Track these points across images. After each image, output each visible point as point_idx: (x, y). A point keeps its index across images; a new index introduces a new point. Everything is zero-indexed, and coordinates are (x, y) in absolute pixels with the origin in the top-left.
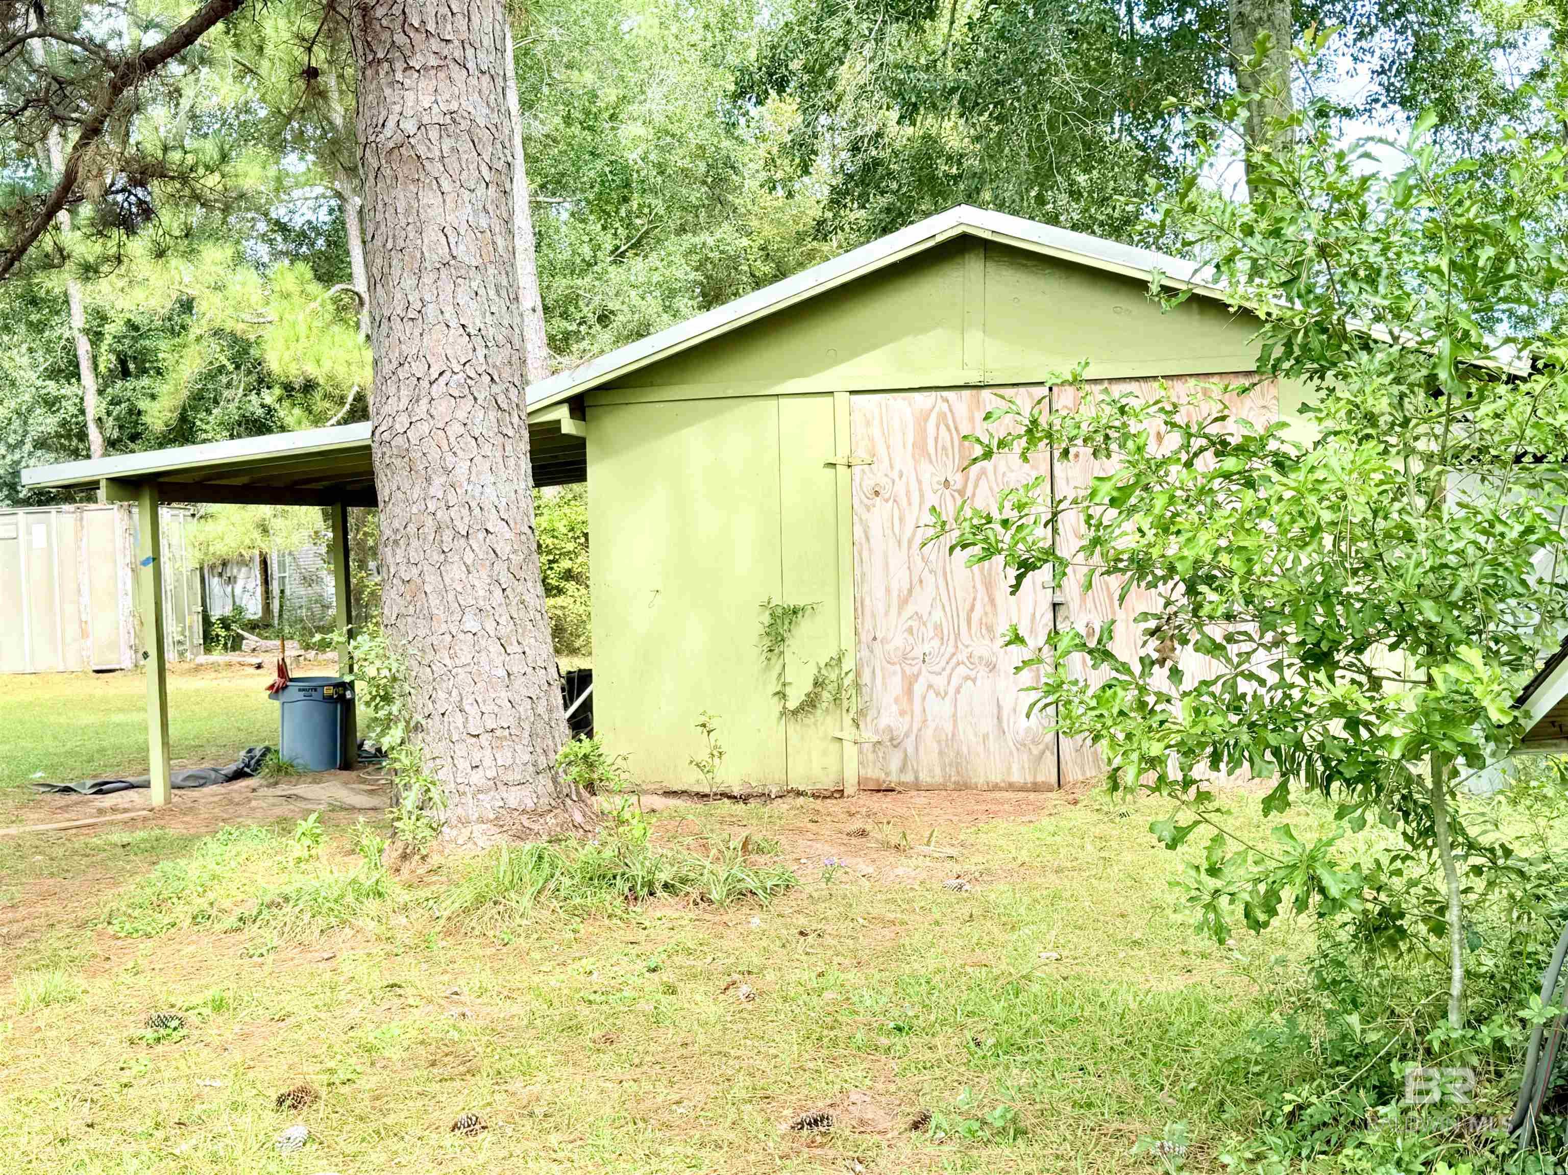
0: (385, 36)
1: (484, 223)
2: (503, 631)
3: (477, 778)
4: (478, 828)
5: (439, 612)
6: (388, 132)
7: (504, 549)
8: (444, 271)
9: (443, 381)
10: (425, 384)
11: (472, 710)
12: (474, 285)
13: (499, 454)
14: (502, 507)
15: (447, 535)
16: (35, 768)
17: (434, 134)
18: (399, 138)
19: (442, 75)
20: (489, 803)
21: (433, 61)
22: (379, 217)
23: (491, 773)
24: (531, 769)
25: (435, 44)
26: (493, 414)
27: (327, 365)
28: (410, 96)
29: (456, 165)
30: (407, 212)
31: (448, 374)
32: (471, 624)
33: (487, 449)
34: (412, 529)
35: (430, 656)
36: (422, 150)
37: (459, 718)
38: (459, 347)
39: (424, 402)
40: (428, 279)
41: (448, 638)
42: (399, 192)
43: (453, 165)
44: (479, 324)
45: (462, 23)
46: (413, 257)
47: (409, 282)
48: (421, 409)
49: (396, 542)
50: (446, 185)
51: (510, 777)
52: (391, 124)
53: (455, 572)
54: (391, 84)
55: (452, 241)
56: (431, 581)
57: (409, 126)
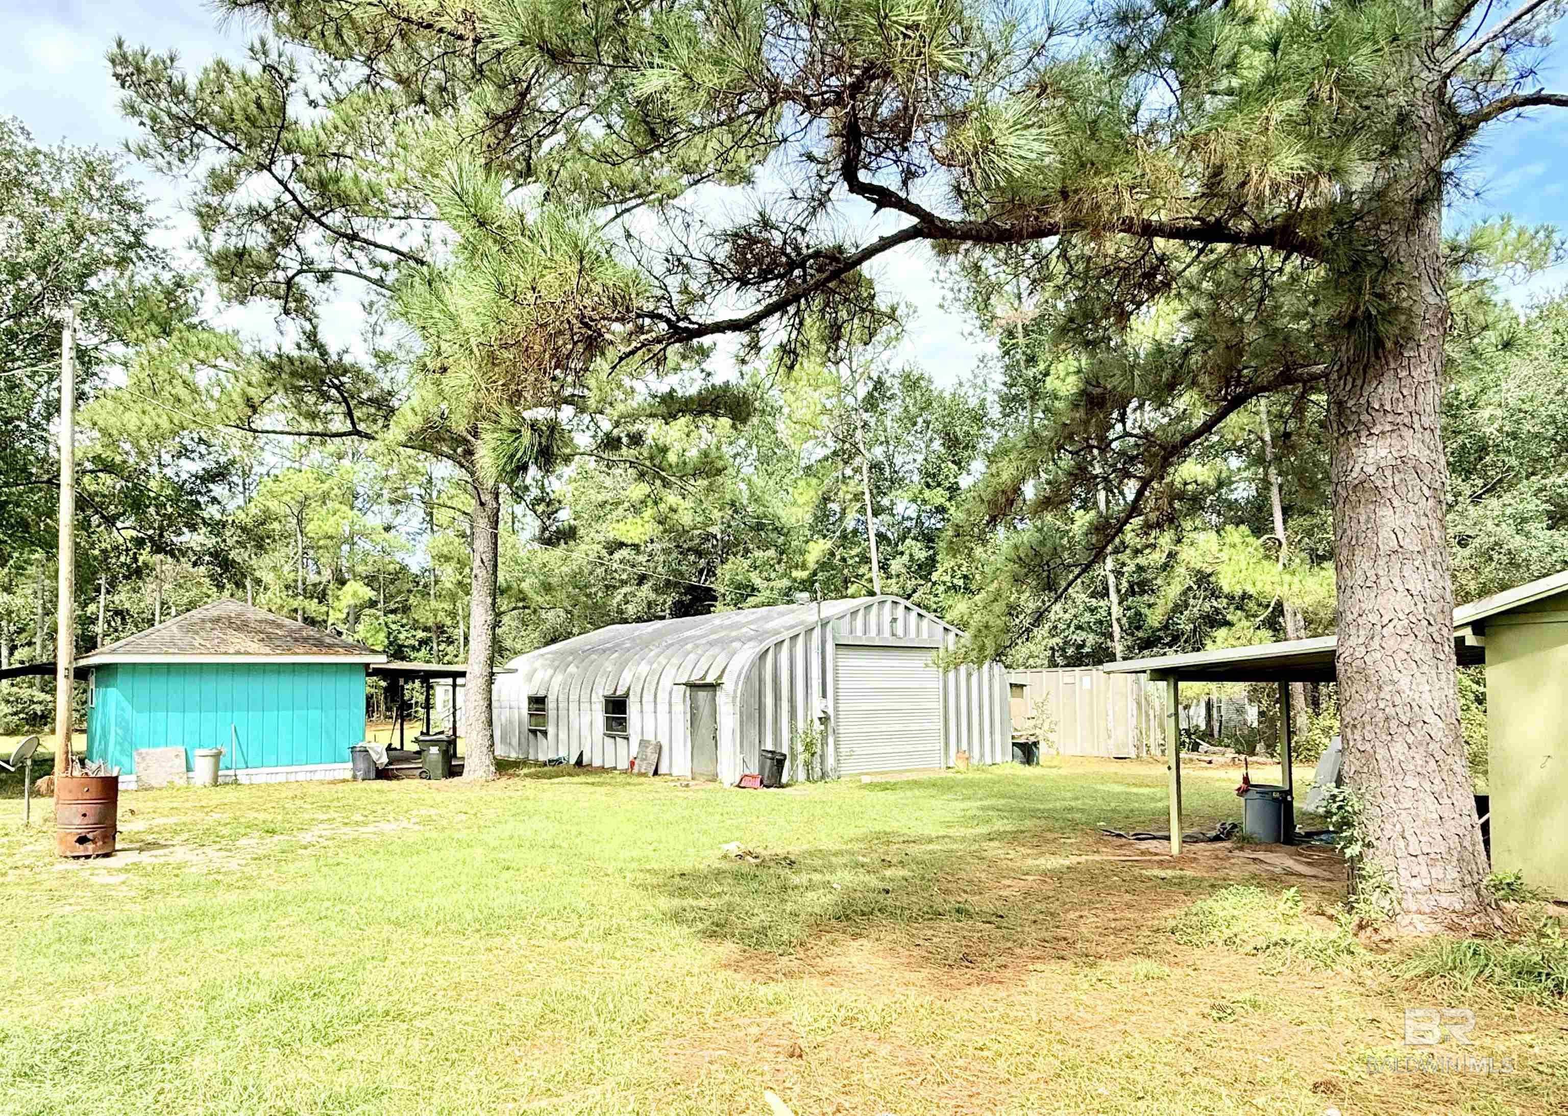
0: (1354, 417)
1: (1424, 522)
2: (1436, 789)
3: (1415, 883)
4: (1417, 918)
5: (1386, 773)
6: (1354, 475)
7: (1438, 735)
8: (1393, 557)
9: (1391, 625)
10: (1378, 627)
11: (1412, 839)
12: (1416, 563)
13: (1434, 672)
14: (1436, 707)
15: (1394, 724)
16: (1099, 820)
17: (1388, 473)
18: (1362, 477)
19: (1394, 435)
20: (1426, 903)
21: (1388, 428)
22: (1346, 526)
23: (1427, 882)
24: (1459, 883)
25: (1390, 418)
26: (1430, 646)
27: (1259, 585)
28: (1371, 452)
29: (1405, 490)
30: (1368, 521)
31: (1395, 621)
32: (1413, 782)
33: (1425, 668)
34: (1367, 718)
35: (1380, 800)
36: (1379, 483)
37: (1402, 843)
38: (1403, 603)
39: (1377, 639)
40: (1381, 562)
41: (1393, 790)
42: (1361, 510)
43: (1402, 490)
44: (1420, 588)
45: (1410, 401)
46: (1370, 549)
47: (1366, 565)
48: (1375, 644)
49: (1355, 726)
50: (1396, 503)
51: (1442, 886)
52: (1357, 469)
53: (1398, 749)
54: (1357, 446)
55: (1400, 537)
56: (1381, 752)
57: (1370, 470)
